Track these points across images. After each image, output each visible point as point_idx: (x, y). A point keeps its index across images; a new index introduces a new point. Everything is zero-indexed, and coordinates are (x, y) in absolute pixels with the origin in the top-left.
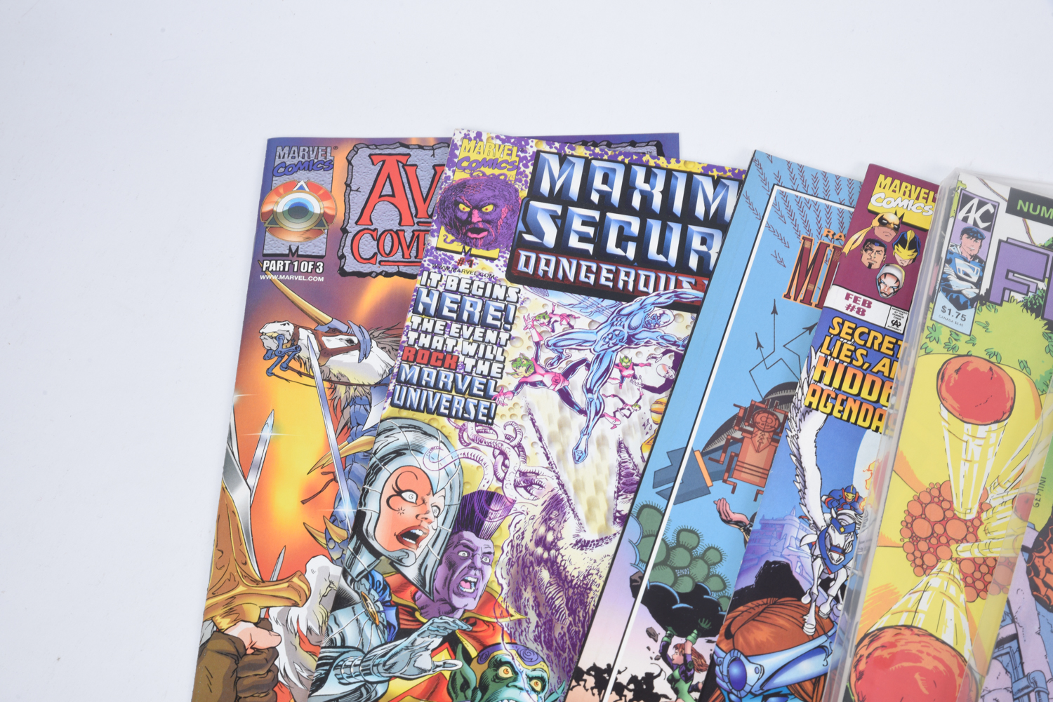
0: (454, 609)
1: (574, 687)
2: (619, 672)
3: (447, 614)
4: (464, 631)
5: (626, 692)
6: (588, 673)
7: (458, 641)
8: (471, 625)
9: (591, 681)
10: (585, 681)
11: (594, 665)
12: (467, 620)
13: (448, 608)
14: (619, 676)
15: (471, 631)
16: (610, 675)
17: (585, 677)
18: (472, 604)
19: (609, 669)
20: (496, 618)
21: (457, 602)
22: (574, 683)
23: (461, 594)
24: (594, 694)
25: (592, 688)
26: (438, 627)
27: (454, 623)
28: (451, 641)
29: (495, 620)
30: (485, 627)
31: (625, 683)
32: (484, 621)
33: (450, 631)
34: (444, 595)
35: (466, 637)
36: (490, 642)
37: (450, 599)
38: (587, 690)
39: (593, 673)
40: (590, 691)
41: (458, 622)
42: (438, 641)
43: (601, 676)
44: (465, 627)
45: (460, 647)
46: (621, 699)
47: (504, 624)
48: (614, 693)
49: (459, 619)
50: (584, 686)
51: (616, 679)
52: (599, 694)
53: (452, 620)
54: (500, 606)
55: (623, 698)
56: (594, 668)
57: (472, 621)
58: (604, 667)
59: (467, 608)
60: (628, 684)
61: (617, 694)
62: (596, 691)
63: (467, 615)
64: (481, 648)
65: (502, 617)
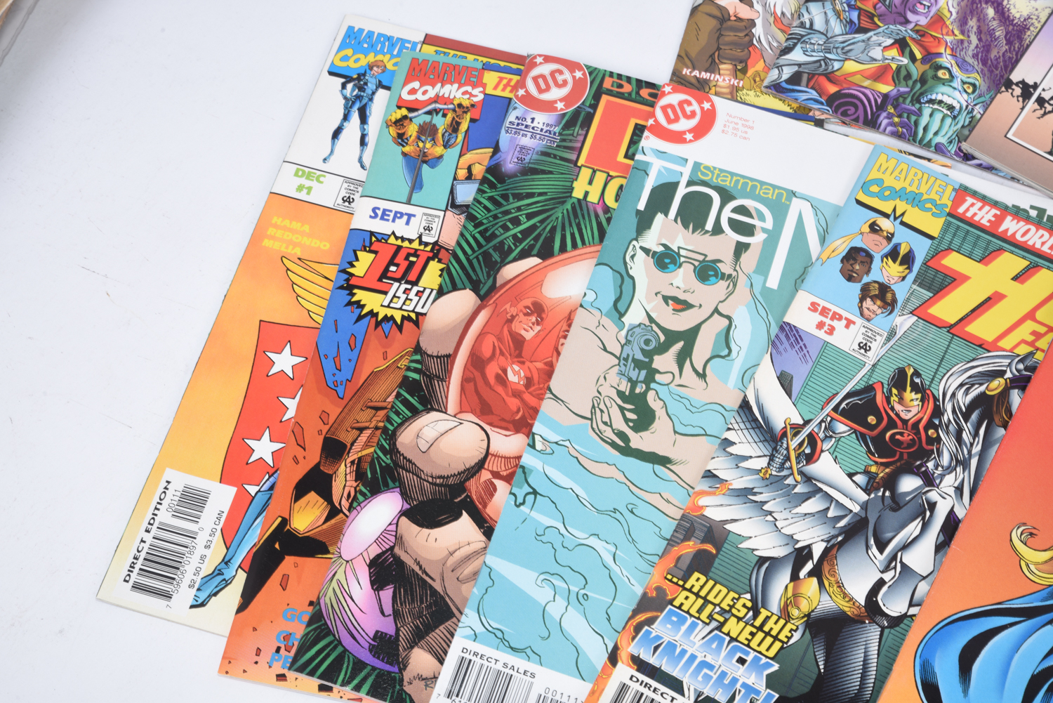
0: (907, 22)
1: (1003, 92)
2: (1044, 90)
3: (901, 24)
4: (913, 39)
5: (1046, 105)
6: (1017, 84)
7: (907, 45)
8: (920, 36)
9: (1018, 91)
10: (1013, 90)
11: (1023, 80)
12: (917, 32)
13: (902, 19)
14: (1043, 93)
15: (920, 40)
16: (1035, 90)
17: (1014, 87)
18: (923, 21)
19: (1035, 86)
20: (942, 35)
21: (910, 16)
22: (1003, 89)
23: (915, 12)
24: (1018, 101)
25: (1018, 97)
26: (892, 32)
27: (906, 31)
28: (901, 44)
29: (941, 36)
30: (932, 39)
31: (1047, 99)
32: (931, 35)
33: (901, 37)
34: (901, 9)
35: (915, 44)
36: (935, 50)
37: (905, 13)
38: (1013, 97)
39: (1021, 86)
40: (1016, 98)
41: (909, 31)
42: (890, 41)
43: (1027, 90)
44: (914, 36)
45: (908, 50)
46: (1041, 109)
47: (948, 41)
48: (1036, 104)
49: (911, 30)
50: (1012, 94)
51: (1040, 94)
52: (1023, 102)
53: (904, 29)
54: (947, 27)
55: (1043, 109)
56: (1023, 82)
57: (921, 33)
58: (1031, 83)
59: (918, 23)
60: (1050, 100)
61: (1039, 104)
62: (1021, 99)
63: (917, 28)
64: (926, 53)
65: (947, 34)
